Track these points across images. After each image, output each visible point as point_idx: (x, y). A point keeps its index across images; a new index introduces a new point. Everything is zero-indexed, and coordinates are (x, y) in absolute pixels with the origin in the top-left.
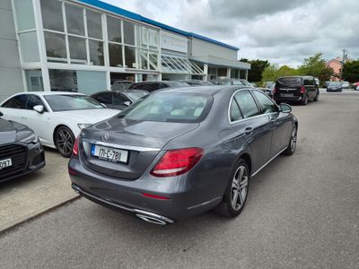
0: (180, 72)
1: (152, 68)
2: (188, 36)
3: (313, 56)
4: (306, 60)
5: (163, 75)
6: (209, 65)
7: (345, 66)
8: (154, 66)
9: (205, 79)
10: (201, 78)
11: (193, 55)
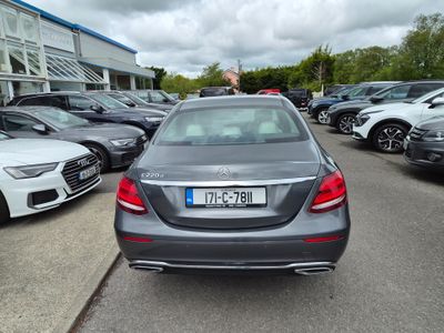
0: (66, 79)
1: (32, 73)
2: (73, 28)
3: (211, 65)
4: (205, 70)
5: (51, 82)
6: (110, 70)
7: (241, 77)
8: (35, 71)
9: (108, 89)
10: (101, 87)
11: (84, 56)
